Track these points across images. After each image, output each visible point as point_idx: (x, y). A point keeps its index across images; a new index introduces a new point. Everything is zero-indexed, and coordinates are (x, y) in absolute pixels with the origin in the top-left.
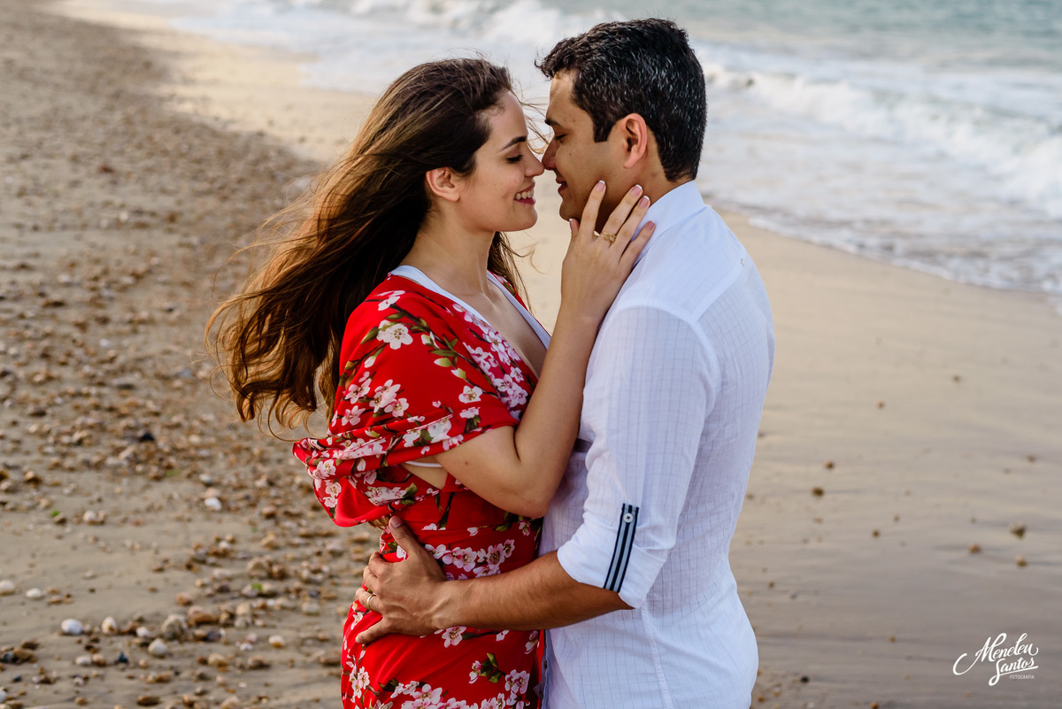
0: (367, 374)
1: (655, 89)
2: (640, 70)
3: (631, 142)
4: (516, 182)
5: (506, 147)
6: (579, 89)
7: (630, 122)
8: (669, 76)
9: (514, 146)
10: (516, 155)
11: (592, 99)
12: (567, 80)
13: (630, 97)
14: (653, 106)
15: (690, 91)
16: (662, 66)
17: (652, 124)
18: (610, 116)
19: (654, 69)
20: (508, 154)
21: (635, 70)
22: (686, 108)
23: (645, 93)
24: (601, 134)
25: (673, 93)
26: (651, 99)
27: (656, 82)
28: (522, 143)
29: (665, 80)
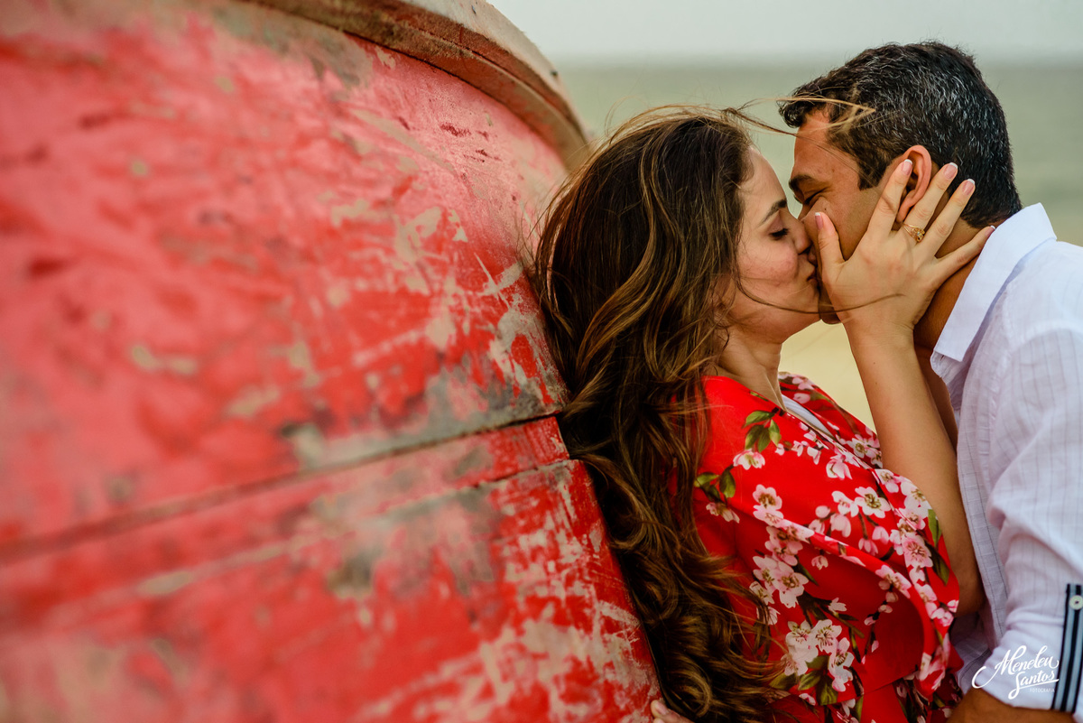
2: (922, 91)
4: (789, 263)
5: (767, 218)
9: (776, 214)
10: (779, 228)
13: (911, 126)
14: (942, 137)
15: (990, 122)
16: (952, 86)
19: (941, 90)
20: (770, 227)
21: (915, 91)
22: (986, 141)
23: (931, 122)
25: (967, 122)
26: (939, 127)
27: (943, 107)
28: (783, 210)
29: (955, 104)
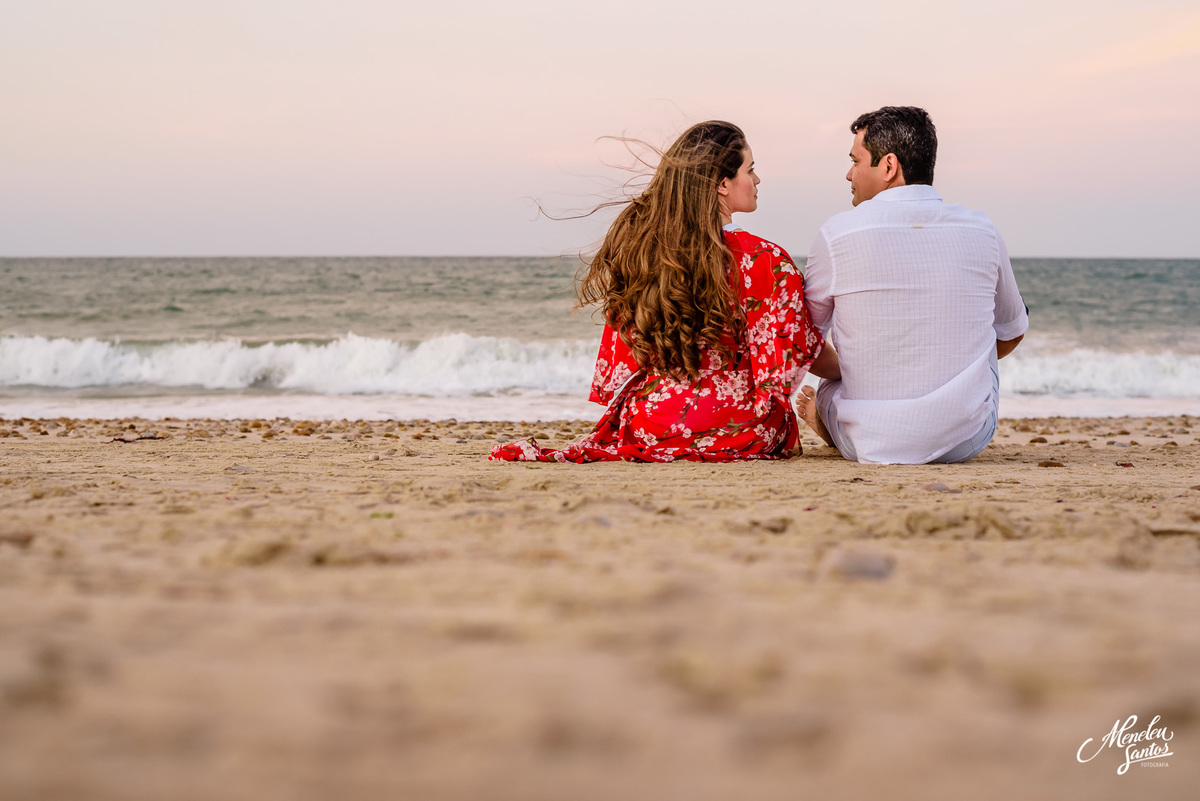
0: (784, 290)
1: (905, 143)
3: (889, 168)
6: (866, 139)
7: (889, 158)
8: (913, 137)
11: (872, 144)
12: (862, 134)
17: (901, 160)
18: (880, 154)
24: (875, 162)
